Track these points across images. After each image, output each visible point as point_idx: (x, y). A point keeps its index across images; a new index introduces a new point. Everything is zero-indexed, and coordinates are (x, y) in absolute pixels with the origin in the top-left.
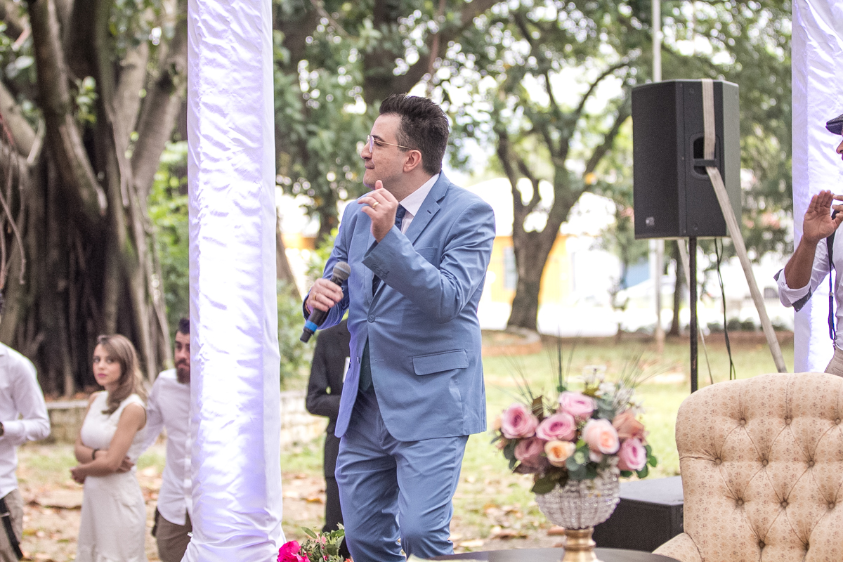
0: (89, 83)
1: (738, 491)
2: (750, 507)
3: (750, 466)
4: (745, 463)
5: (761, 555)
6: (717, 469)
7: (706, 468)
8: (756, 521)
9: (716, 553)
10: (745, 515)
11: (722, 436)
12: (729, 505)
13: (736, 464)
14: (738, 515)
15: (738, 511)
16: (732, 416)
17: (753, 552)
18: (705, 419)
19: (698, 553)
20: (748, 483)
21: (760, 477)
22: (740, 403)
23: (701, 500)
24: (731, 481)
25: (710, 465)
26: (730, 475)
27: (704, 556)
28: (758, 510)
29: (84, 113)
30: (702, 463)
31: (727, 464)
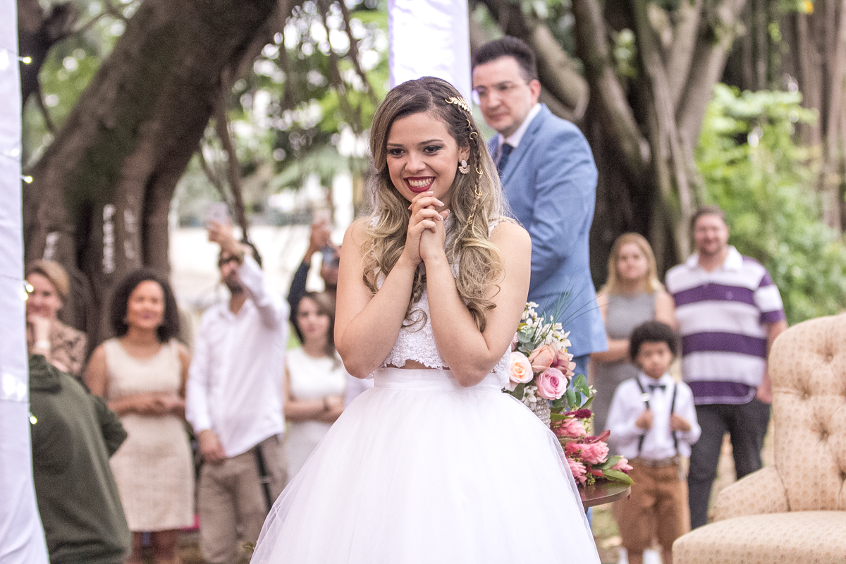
0: (626, 37)
1: (822, 424)
2: (832, 439)
3: (833, 400)
4: (828, 397)
5: (842, 486)
6: (804, 404)
7: (793, 402)
8: (837, 453)
9: (798, 483)
10: (827, 447)
11: (807, 372)
12: (813, 438)
13: (820, 398)
14: (821, 448)
15: (822, 444)
16: (819, 352)
17: (834, 483)
18: (793, 355)
19: (781, 484)
20: (830, 416)
21: (842, 410)
22: (826, 340)
23: (786, 433)
24: (815, 415)
25: (797, 400)
26: (814, 409)
27: (786, 486)
28: (838, 443)
29: (624, 67)
30: (790, 397)
31: (812, 398)
